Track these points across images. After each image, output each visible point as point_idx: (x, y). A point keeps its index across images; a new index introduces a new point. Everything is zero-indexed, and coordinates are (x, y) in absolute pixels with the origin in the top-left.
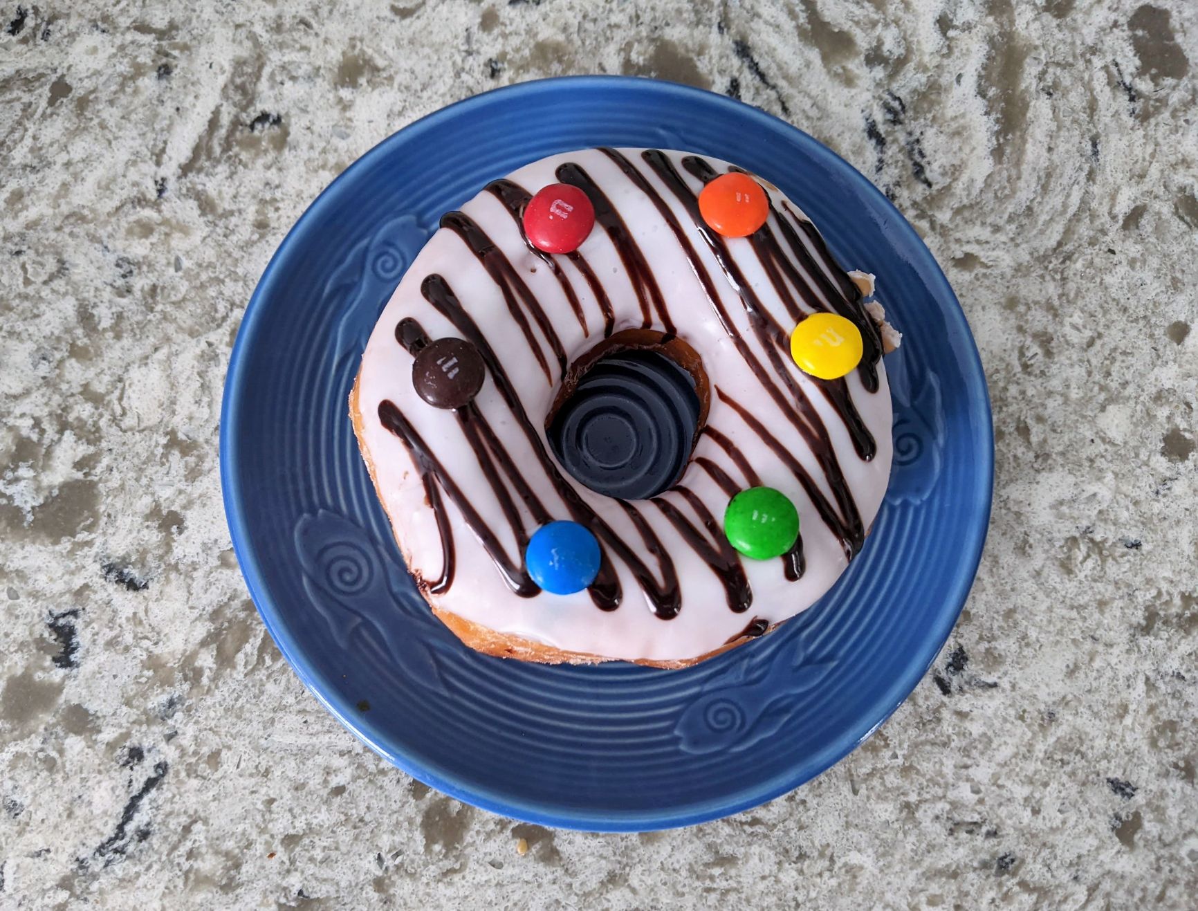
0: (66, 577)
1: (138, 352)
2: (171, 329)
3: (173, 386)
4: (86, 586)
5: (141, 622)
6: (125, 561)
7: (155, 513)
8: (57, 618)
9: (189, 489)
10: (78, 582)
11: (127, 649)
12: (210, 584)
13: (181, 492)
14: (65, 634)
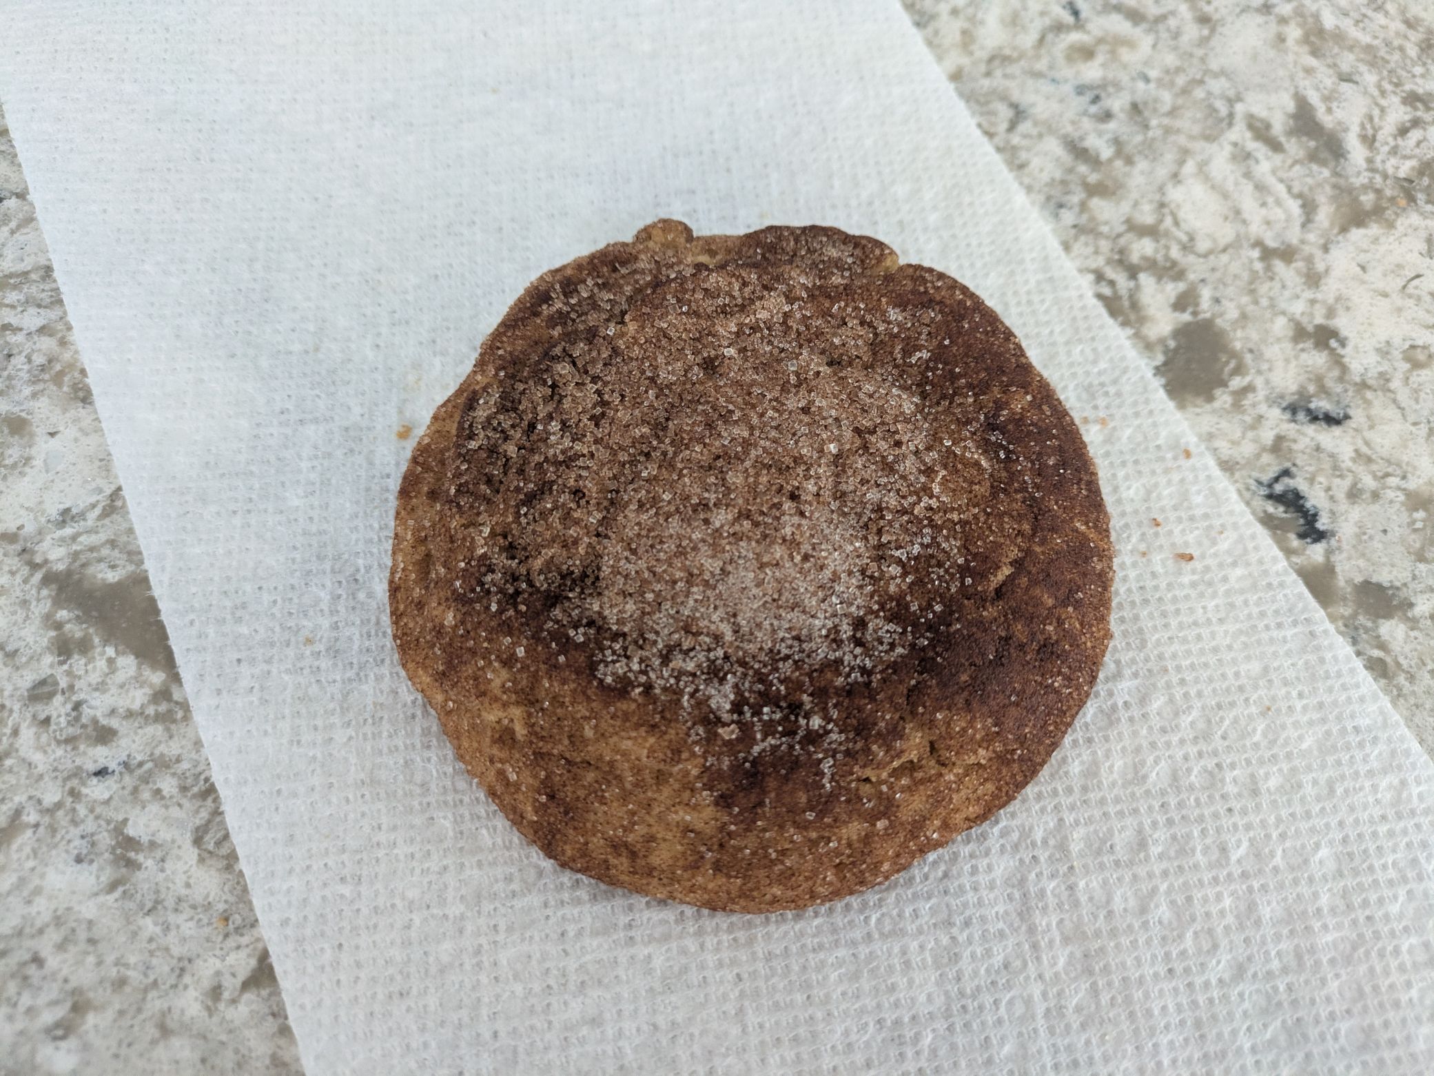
0: (1250, 434)
1: (1162, 172)
2: (1182, 140)
3: (1225, 196)
4: (1279, 439)
5: (1369, 460)
6: (1302, 393)
7: (1300, 333)
8: (1270, 486)
9: (1319, 296)
10: (1268, 436)
11: (1376, 496)
12: (1416, 391)
13: (1313, 302)
14: (1293, 500)
